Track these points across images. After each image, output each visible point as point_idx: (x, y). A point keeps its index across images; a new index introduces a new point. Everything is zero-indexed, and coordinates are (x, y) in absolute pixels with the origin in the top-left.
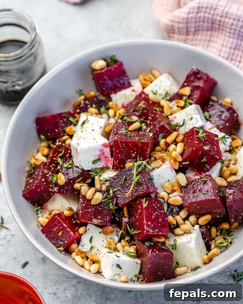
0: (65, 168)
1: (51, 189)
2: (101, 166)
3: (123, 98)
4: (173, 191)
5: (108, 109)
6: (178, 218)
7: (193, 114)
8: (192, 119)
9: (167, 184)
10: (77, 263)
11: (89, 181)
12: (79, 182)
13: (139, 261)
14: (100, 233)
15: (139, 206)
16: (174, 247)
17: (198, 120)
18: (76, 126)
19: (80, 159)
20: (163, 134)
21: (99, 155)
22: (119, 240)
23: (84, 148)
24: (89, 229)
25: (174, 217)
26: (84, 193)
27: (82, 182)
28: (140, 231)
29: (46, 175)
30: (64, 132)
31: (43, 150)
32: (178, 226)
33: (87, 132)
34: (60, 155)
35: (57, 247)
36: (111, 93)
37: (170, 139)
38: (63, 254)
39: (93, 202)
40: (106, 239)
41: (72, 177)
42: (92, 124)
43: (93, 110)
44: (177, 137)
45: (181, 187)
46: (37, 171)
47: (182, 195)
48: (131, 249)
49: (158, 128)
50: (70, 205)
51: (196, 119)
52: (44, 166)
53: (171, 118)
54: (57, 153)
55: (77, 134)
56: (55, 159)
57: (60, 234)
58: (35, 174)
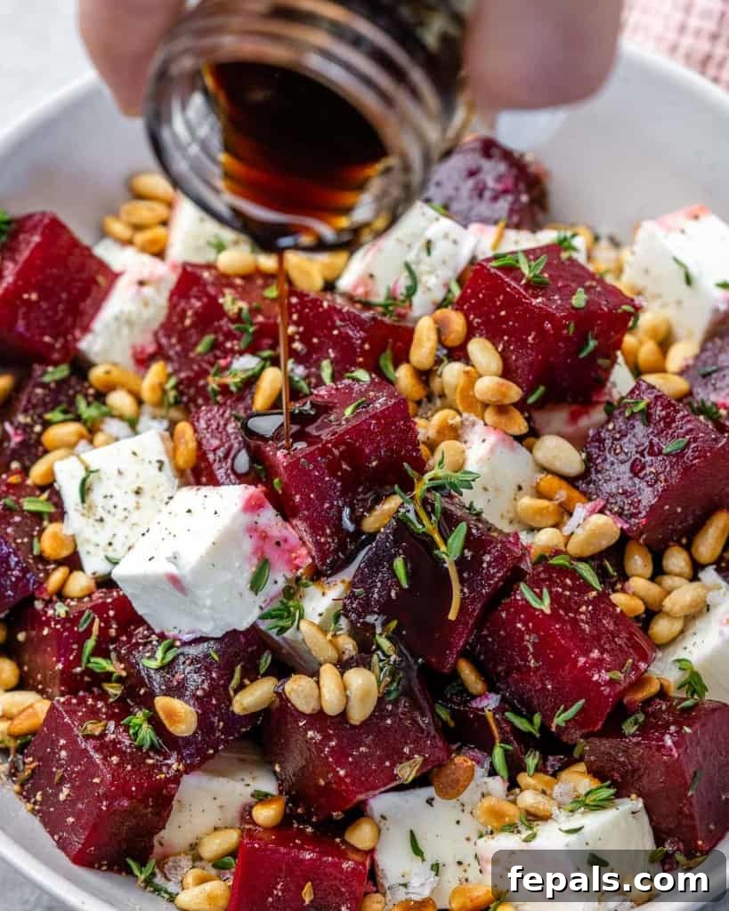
0: (157, 670)
1: (161, 771)
2: (282, 583)
3: (125, 331)
4: (566, 511)
5: (100, 397)
6: (639, 583)
7: (425, 229)
8: (432, 246)
9: (527, 502)
11: (266, 661)
12: (241, 687)
13: (636, 803)
14: (430, 801)
15: (519, 625)
16: (695, 683)
17: (453, 236)
18: (66, 517)
19: (208, 602)
20: (388, 352)
21: (255, 553)
22: (507, 784)
23: (202, 557)
24: (383, 817)
25: (623, 591)
26: (307, 703)
27: (247, 682)
28: (582, 702)
30: (42, 558)
33: (120, 513)
34: (90, 644)
36: (76, 340)
37: (421, 353)
39: (358, 715)
40: (463, 811)
41: (205, 686)
42: (120, 473)
43: (63, 431)
44: (439, 332)
45: (571, 481)
46: (62, 748)
47: (602, 503)
48: (578, 781)
49: (363, 343)
50: (248, 785)
51: (446, 236)
52: (72, 713)
53: (356, 287)
54: (75, 646)
55: (88, 541)
56: (78, 670)
57: (308, 894)
58: (59, 761)
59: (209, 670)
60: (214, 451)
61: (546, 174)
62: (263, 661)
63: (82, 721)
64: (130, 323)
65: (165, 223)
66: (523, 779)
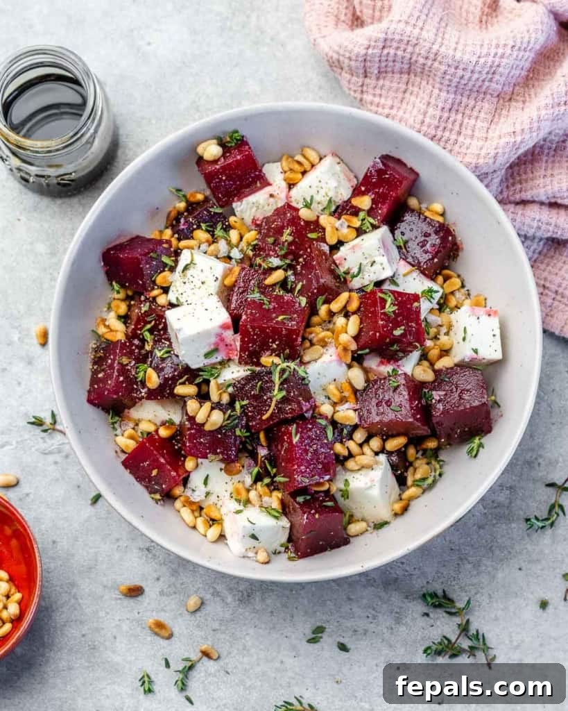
0: (158, 357)
1: (136, 393)
2: (219, 359)
3: (254, 210)
4: (343, 400)
5: (227, 229)
6: (352, 445)
7: (376, 255)
8: (374, 264)
9: (332, 388)
10: (184, 520)
11: (200, 380)
12: (183, 383)
13: (287, 524)
14: (221, 470)
15: (285, 437)
16: (346, 494)
18: (173, 272)
20: (324, 297)
21: (214, 344)
22: (252, 482)
24: (201, 464)
25: (344, 444)
26: (191, 413)
27: (187, 383)
28: (288, 480)
29: (127, 368)
30: (154, 282)
31: (118, 307)
32: (351, 455)
33: (192, 284)
34: (149, 326)
35: (150, 493)
36: (233, 201)
37: (336, 306)
38: (161, 505)
39: (207, 428)
40: (231, 482)
41: (170, 375)
42: (202, 271)
43: (201, 235)
44: (348, 302)
45: (355, 391)
46: (111, 359)
47: (358, 407)
48: (274, 500)
49: (315, 288)
50: (169, 415)
51: (382, 264)
52: (122, 349)
53: (337, 260)
54: (142, 324)
55: (176, 287)
56: (139, 332)
57: (154, 473)
58: (107, 362)
59: (175, 370)
61: (462, 249)
62: (198, 379)
63: (123, 355)
64: (258, 207)
65: (304, 173)
66: (259, 484)
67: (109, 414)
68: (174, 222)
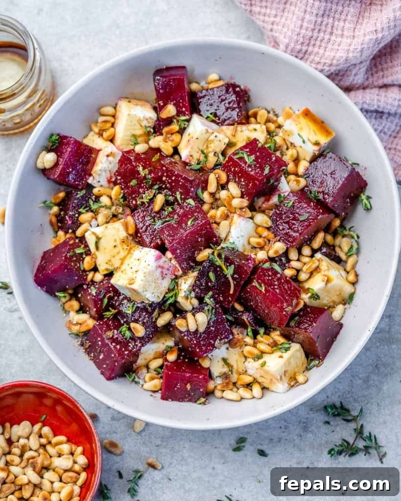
1: (134, 348)
3: (104, 174)
5: (97, 199)
6: (294, 264)
10: (232, 400)
12: (159, 316)
14: (227, 349)
16: (316, 296)
18: (91, 254)
20: (200, 189)
21: (160, 274)
22: (253, 339)
25: (289, 268)
26: (184, 328)
27: (160, 314)
29: (115, 338)
30: (84, 271)
31: (71, 306)
32: (298, 271)
34: (106, 300)
35: (195, 402)
36: (87, 179)
38: (208, 403)
43: (86, 216)
44: (217, 179)
45: (268, 229)
46: (99, 341)
47: (279, 238)
48: (277, 337)
49: (191, 187)
50: (163, 344)
52: (101, 329)
53: (186, 159)
54: (100, 302)
57: (189, 387)
58: (98, 344)
60: (142, 228)
61: (249, 90)
63: (105, 331)
64: (105, 171)
65: (113, 125)
66: (259, 337)
67: (125, 376)
68: (60, 223)
